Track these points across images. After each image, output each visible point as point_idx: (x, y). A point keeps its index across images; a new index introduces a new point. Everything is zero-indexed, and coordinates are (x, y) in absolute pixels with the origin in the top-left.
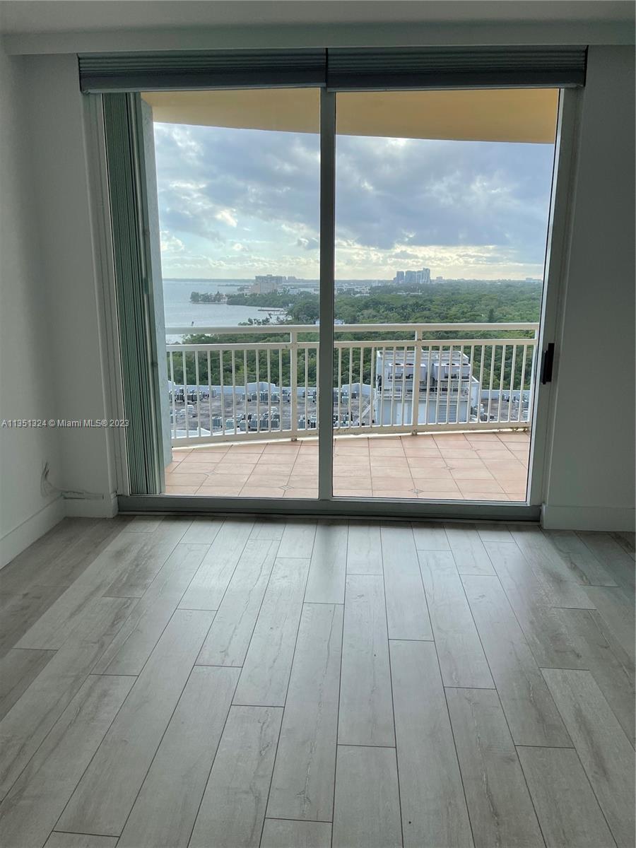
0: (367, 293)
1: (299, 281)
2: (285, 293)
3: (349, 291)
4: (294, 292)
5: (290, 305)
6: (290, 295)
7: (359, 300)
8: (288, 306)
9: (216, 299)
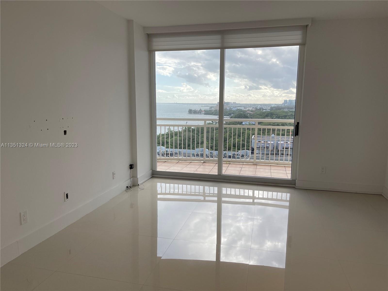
0: (269, 110)
1: (238, 104)
2: (230, 110)
3: (260, 109)
4: (234, 109)
5: (232, 115)
6: (232, 110)
7: (264, 113)
8: (231, 115)
9: (200, 112)
